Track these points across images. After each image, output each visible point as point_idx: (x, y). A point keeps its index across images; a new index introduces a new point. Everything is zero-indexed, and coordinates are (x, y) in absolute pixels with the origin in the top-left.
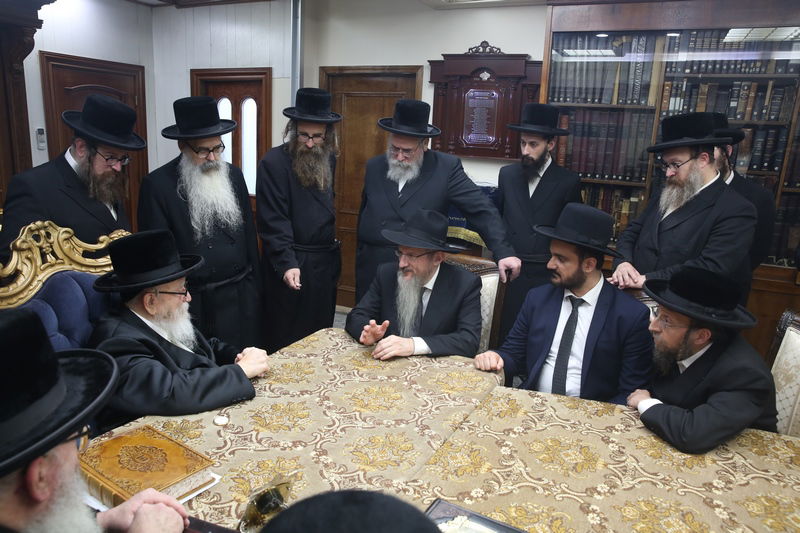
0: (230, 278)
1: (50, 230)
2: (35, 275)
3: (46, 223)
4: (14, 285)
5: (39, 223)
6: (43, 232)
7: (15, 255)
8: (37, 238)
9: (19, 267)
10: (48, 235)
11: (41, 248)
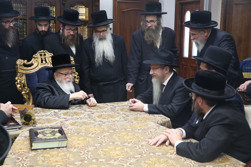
0: (110, 81)
1: (46, 53)
2: (38, 66)
3: (45, 51)
4: (30, 68)
5: (42, 51)
6: (43, 54)
7: (33, 59)
8: (41, 55)
9: (33, 63)
10: (45, 55)
11: (41, 58)
